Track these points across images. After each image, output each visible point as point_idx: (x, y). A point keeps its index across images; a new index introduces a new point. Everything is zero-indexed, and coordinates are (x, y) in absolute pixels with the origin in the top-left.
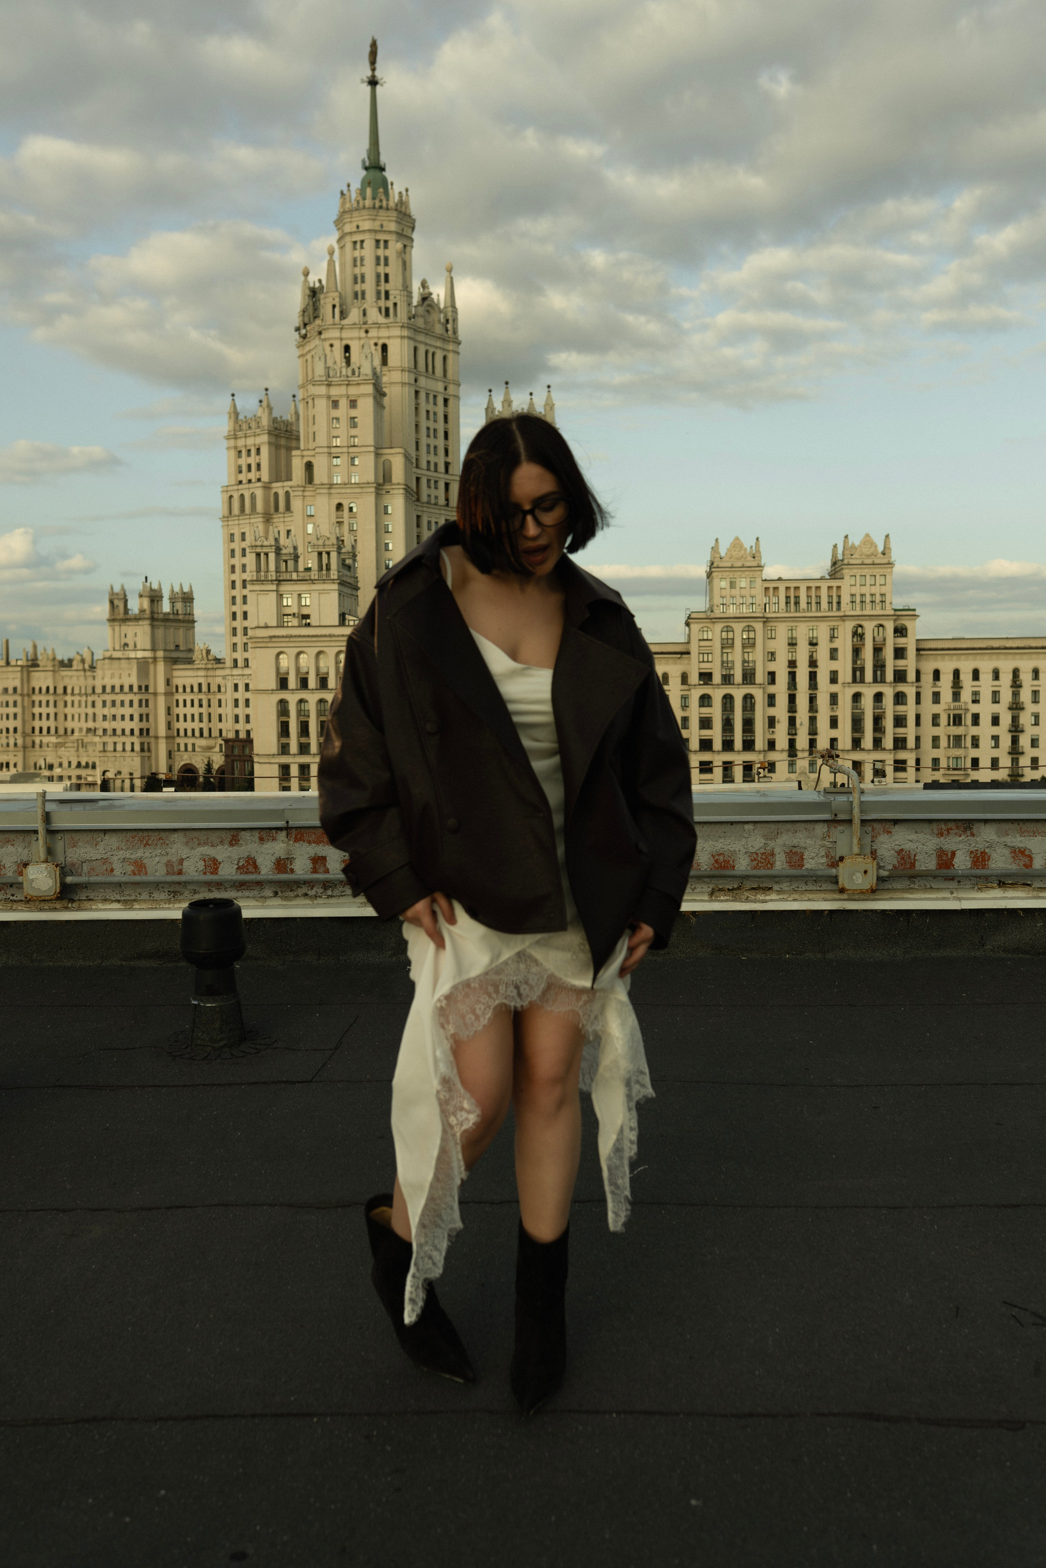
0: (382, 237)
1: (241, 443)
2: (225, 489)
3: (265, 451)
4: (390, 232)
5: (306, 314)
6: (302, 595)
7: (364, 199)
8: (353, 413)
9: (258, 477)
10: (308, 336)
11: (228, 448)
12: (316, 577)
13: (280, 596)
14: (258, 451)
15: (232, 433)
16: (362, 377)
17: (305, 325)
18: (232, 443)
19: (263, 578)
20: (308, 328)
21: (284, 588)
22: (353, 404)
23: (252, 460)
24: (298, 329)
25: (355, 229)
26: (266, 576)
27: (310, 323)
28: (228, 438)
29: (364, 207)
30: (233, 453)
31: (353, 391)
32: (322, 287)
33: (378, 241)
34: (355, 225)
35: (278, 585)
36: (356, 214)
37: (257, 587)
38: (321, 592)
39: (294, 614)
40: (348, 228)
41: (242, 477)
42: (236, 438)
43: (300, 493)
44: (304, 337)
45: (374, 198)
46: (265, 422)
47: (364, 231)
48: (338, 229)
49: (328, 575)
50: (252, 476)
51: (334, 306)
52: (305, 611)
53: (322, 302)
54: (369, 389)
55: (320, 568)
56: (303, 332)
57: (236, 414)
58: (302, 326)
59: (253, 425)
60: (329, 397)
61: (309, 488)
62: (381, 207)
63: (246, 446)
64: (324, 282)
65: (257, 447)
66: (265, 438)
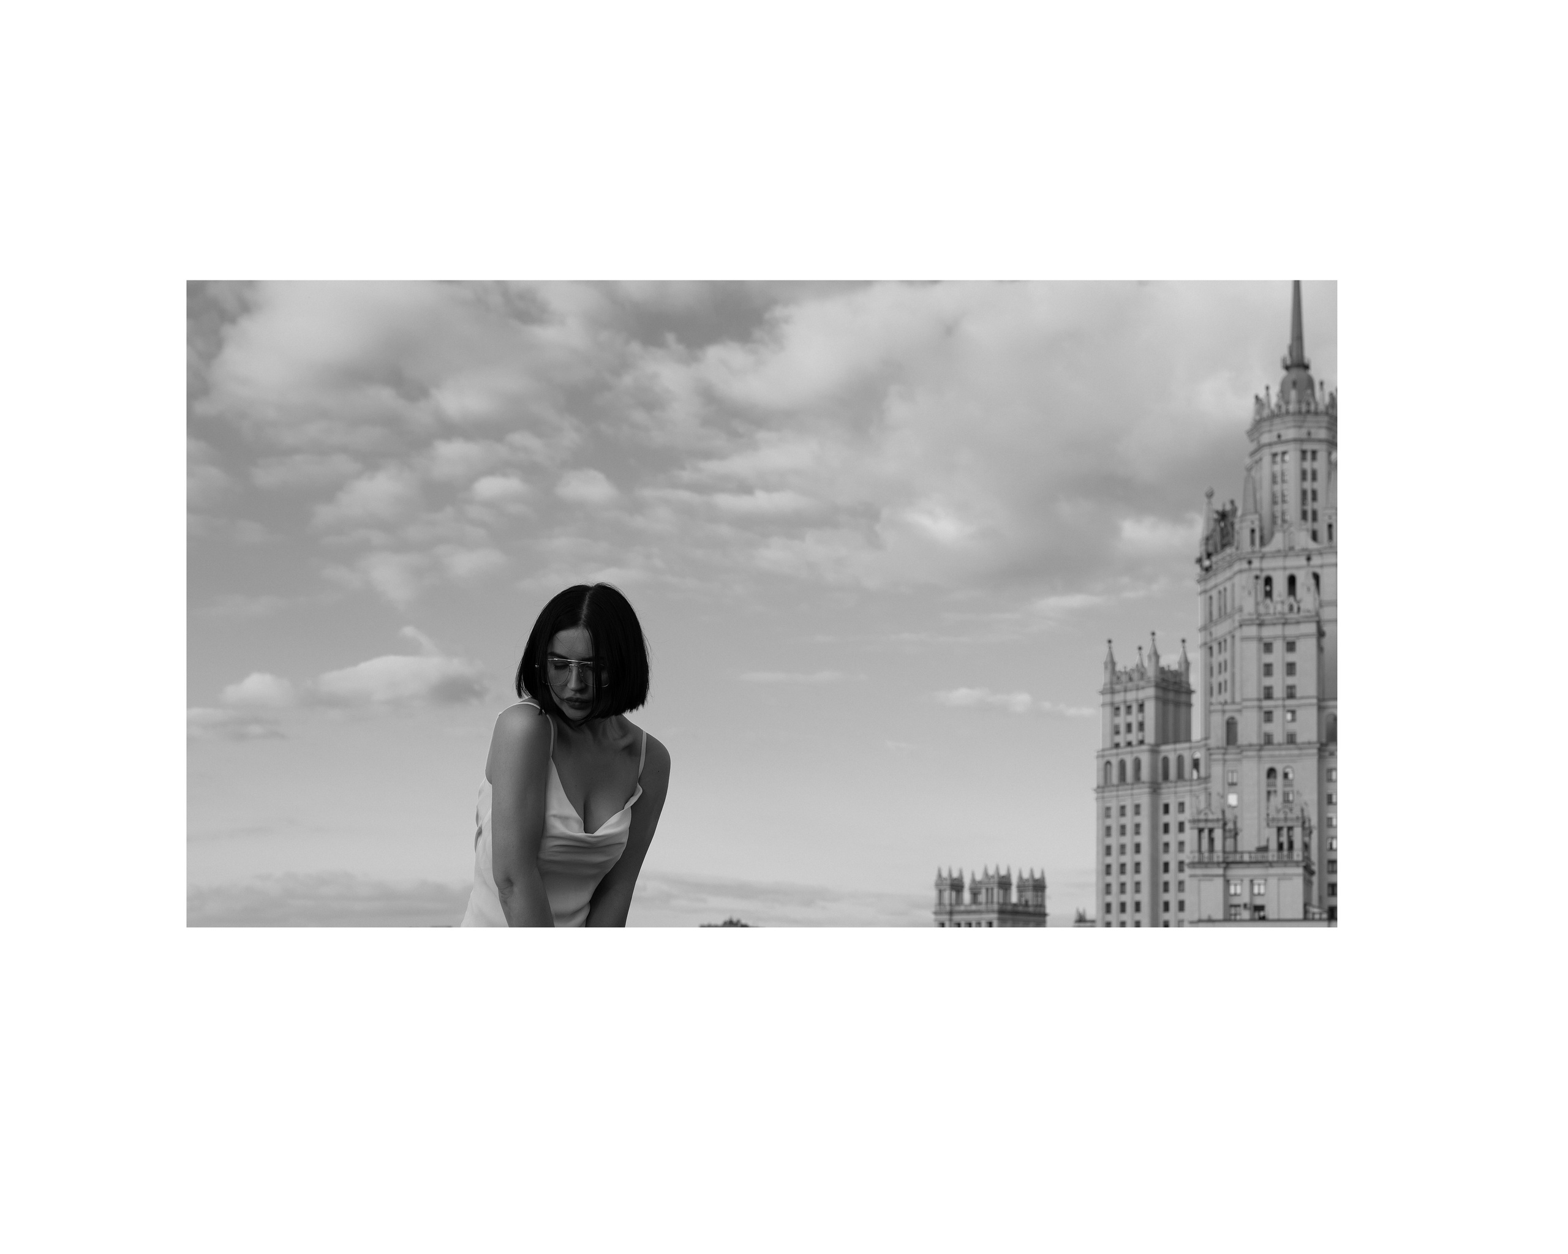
0: (1309, 447)
1: (1119, 698)
2: (1101, 753)
3: (1150, 708)
4: (1320, 441)
5: (1211, 542)
6: (1256, 882)
7: (1287, 403)
8: (1291, 657)
9: (1140, 738)
10: (1214, 567)
11: (1103, 705)
12: (1275, 859)
13: (1227, 883)
14: (1141, 707)
15: (1108, 686)
16: (1302, 614)
17: (1209, 556)
18: (1108, 698)
19: (1206, 860)
20: (1214, 559)
21: (1234, 872)
22: (1291, 647)
23: (1134, 719)
24: (1199, 561)
25: (1275, 439)
26: (1211, 858)
27: (1216, 552)
28: (1103, 693)
29: (1287, 413)
30: (1108, 710)
31: (1291, 631)
32: (1234, 510)
33: (1304, 452)
34: (1275, 434)
35: (1225, 869)
36: (1277, 421)
37: (1199, 871)
38: (1282, 878)
39: (1245, 906)
40: (1266, 438)
41: (1121, 739)
42: (1113, 692)
43: (1220, 757)
44: (1207, 569)
45: (1299, 402)
46: (1151, 673)
47: (1287, 441)
48: (1252, 441)
49: (1290, 856)
50: (1133, 737)
51: (1253, 531)
52: (1258, 901)
53: (1237, 527)
54: (1312, 628)
55: (1280, 847)
56: (1207, 563)
57: (1112, 663)
58: (1205, 556)
59: (1135, 676)
60: (1260, 639)
61: (1232, 750)
62: (1308, 412)
63: (1125, 702)
64: (1239, 505)
65: (1140, 702)
66: (1151, 692)
